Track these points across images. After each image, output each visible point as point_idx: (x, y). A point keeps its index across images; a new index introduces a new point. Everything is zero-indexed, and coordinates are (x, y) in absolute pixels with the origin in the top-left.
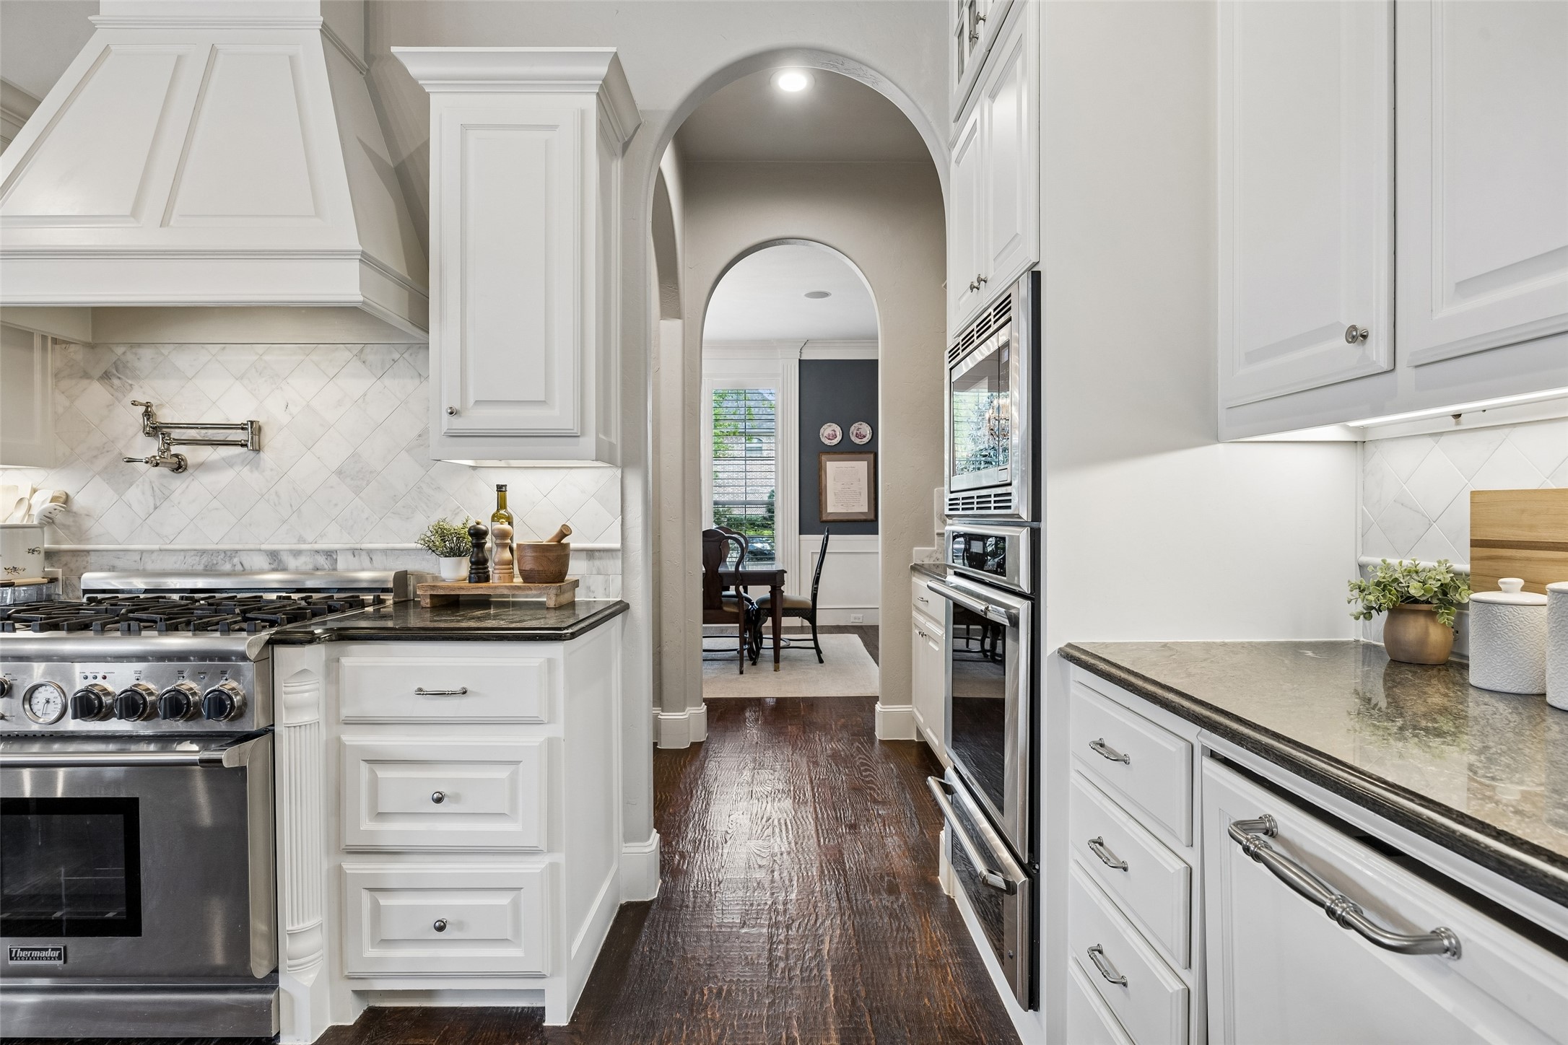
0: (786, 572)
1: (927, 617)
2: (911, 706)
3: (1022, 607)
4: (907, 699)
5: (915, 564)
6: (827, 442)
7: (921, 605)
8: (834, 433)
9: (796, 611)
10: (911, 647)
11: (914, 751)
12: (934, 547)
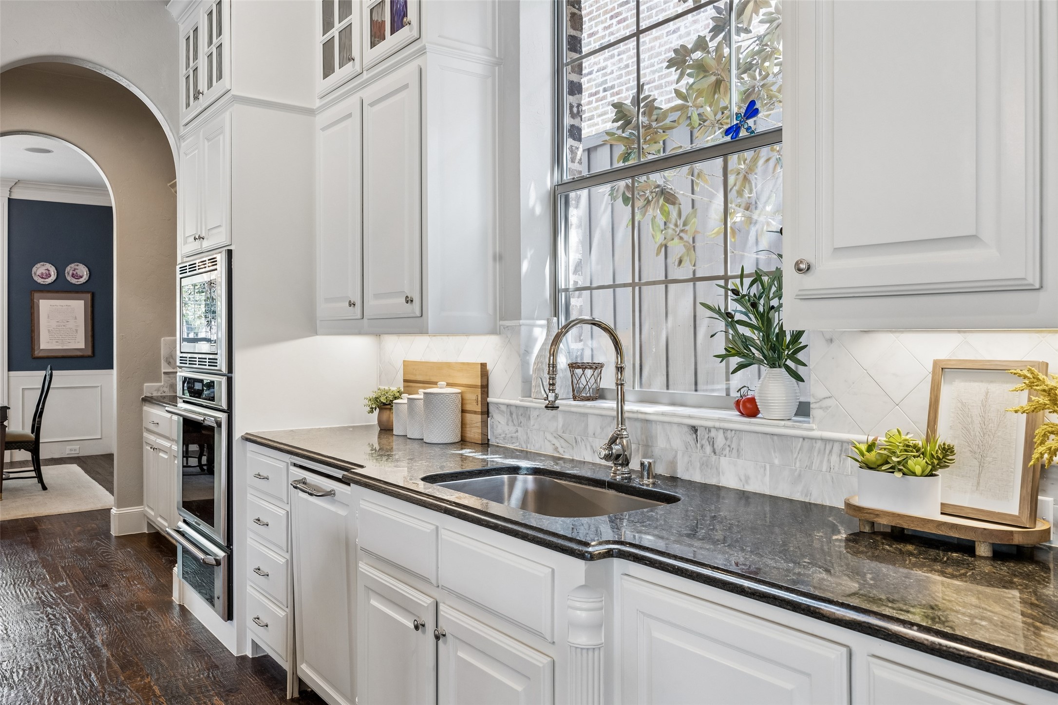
0: (9, 408)
1: (156, 436)
2: (142, 507)
3: (223, 417)
4: (139, 500)
5: (145, 396)
6: (40, 281)
7: (152, 427)
8: (47, 272)
9: (17, 444)
10: (142, 461)
11: (146, 539)
12: (160, 382)
